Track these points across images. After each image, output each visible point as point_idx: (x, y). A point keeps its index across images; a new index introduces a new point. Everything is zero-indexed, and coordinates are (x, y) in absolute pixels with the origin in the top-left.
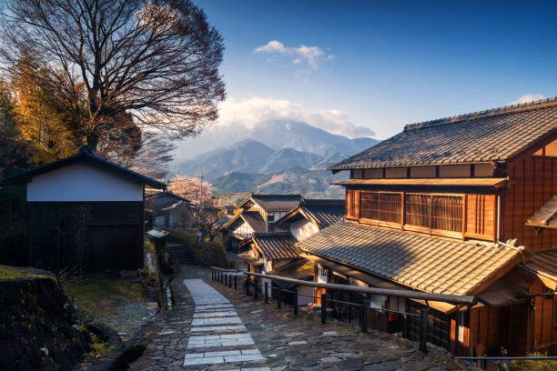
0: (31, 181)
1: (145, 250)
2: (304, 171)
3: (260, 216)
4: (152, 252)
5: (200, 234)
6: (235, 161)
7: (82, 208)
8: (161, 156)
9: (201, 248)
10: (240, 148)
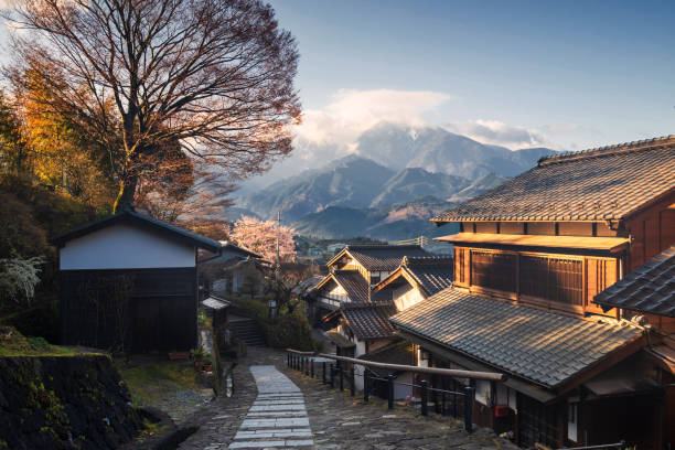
0: (64, 246)
1: (199, 327)
2: (441, 203)
3: (361, 276)
4: (208, 329)
5: (274, 304)
6: (334, 190)
7: (123, 276)
8: (219, 199)
9: (276, 323)
10: (339, 170)
